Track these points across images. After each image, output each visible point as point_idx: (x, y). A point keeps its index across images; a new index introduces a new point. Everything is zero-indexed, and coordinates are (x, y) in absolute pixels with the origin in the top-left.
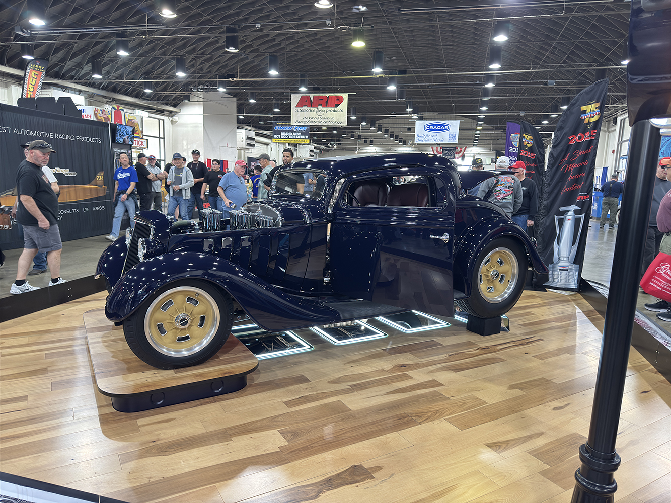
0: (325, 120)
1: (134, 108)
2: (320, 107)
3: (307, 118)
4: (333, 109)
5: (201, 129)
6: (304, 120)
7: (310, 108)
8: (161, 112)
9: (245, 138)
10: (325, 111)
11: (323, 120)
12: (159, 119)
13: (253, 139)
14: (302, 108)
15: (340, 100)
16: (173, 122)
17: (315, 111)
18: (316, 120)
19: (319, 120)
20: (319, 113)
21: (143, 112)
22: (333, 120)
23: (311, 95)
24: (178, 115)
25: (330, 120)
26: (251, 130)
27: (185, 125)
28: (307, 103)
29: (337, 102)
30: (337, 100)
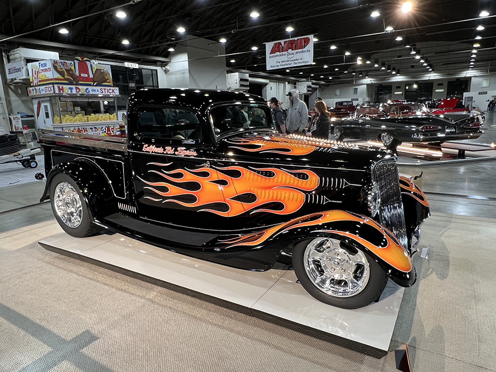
0: (295, 61)
2: (290, 51)
3: (279, 63)
4: (301, 50)
5: (187, 75)
7: (281, 53)
8: (154, 63)
9: (238, 80)
10: (295, 54)
11: (293, 62)
13: (248, 80)
14: (274, 54)
15: (307, 41)
16: (166, 71)
17: (286, 55)
18: (287, 63)
19: (290, 62)
20: (289, 56)
21: (133, 64)
22: (301, 61)
23: (282, 42)
24: (169, 64)
25: (299, 61)
26: (245, 73)
27: (175, 73)
28: (279, 49)
29: (304, 44)
30: (305, 42)
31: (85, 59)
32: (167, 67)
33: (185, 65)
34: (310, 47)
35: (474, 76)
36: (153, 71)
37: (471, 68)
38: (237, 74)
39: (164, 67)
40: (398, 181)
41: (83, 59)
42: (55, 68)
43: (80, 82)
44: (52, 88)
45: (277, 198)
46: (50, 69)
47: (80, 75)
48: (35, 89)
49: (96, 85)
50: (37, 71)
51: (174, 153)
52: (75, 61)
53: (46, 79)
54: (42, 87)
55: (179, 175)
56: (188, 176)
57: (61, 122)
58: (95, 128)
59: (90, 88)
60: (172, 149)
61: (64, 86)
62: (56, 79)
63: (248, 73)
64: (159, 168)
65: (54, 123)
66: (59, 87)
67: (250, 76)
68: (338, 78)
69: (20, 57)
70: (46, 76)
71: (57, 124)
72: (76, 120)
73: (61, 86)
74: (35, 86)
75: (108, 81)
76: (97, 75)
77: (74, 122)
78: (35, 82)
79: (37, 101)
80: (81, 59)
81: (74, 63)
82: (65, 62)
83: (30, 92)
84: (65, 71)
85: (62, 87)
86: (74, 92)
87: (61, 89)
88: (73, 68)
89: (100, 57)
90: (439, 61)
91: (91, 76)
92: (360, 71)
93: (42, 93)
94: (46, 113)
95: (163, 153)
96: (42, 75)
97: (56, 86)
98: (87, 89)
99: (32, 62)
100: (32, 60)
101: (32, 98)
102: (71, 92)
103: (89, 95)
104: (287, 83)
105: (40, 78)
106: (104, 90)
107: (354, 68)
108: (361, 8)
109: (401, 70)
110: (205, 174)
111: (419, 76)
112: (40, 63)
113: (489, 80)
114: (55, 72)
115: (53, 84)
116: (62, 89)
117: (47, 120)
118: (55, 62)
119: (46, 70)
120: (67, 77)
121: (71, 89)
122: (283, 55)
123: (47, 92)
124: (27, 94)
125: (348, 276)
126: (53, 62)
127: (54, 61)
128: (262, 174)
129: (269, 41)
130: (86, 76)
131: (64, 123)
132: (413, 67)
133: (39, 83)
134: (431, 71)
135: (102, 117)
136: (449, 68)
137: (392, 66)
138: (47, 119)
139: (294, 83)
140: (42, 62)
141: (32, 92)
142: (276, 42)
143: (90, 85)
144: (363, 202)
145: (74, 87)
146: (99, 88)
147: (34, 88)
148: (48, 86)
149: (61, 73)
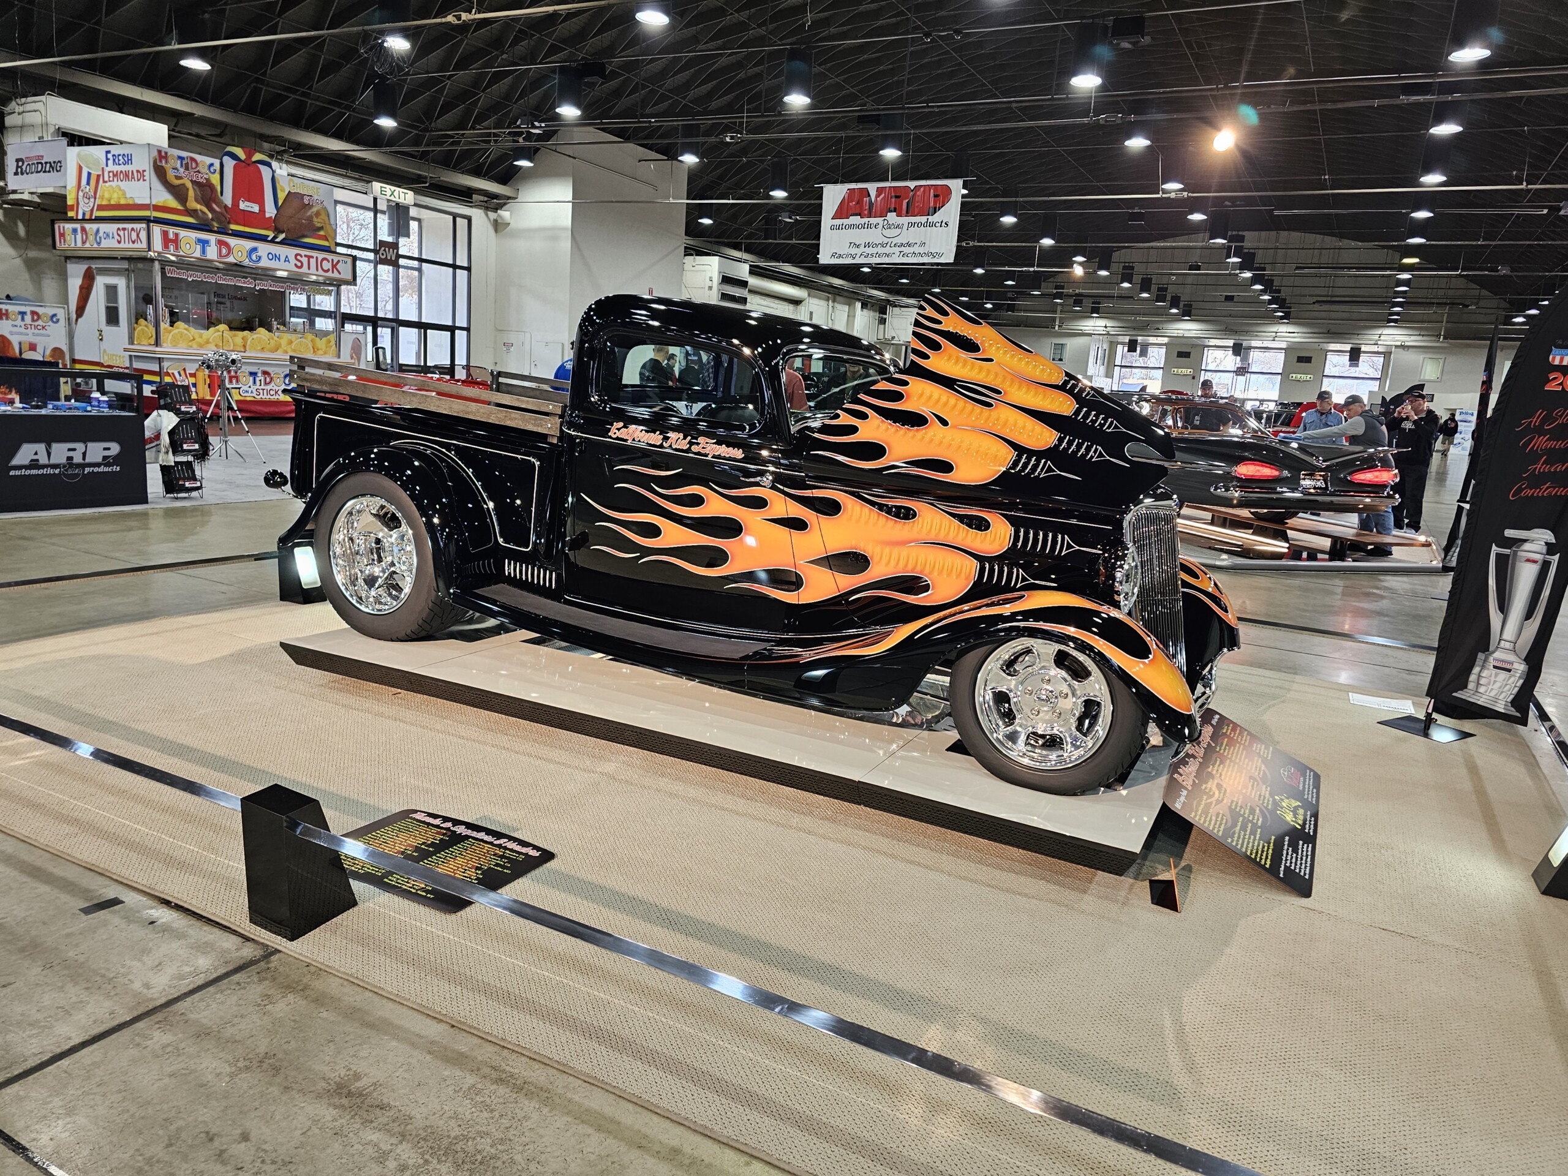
0: (902, 249)
1: (365, 177)
2: (892, 217)
3: (858, 246)
4: (923, 219)
5: (566, 244)
6: (854, 251)
7: (866, 220)
8: (465, 195)
9: (716, 279)
10: (905, 227)
11: (897, 250)
12: (455, 216)
13: (744, 284)
14: (845, 221)
15: (943, 195)
16: (498, 226)
17: (880, 226)
18: (880, 250)
19: (888, 250)
20: (888, 233)
21: (398, 189)
22: (922, 250)
23: (872, 187)
24: (511, 205)
25: (916, 249)
26: (739, 261)
27: (529, 233)
28: (861, 208)
29: (935, 203)
30: (936, 196)
31: (258, 157)
32: (505, 214)
33: (564, 215)
34: (951, 212)
35: (1402, 347)
36: (458, 219)
37: (1395, 321)
38: (714, 261)
39: (495, 210)
40: (1178, 563)
41: (249, 155)
42: (160, 172)
43: (233, 227)
44: (143, 235)
45: (915, 567)
46: (141, 174)
47: (235, 203)
48: (83, 230)
49: (282, 243)
50: (94, 173)
51: (690, 448)
52: (226, 159)
53: (123, 202)
54: (104, 227)
55: (696, 501)
56: (716, 506)
57: (157, 343)
58: (265, 373)
59: (264, 248)
60: (685, 438)
61: (183, 233)
62: (157, 208)
63: (745, 261)
64: (645, 481)
65: (131, 342)
66: (165, 234)
67: (755, 271)
68: (1011, 308)
69: (45, 125)
70: (124, 193)
71: (144, 345)
72: (207, 342)
73: (172, 231)
74: (83, 219)
75: (322, 233)
76: (289, 211)
77: (201, 346)
78: (84, 208)
79: (81, 268)
80: (243, 156)
81: (222, 165)
82: (193, 159)
83: (62, 235)
84: (189, 185)
85: (177, 235)
86: (212, 253)
87: (171, 241)
88: (215, 179)
89: (295, 156)
90: (1307, 291)
91: (271, 211)
92: (1077, 295)
93: (105, 244)
94: (108, 308)
95: (661, 446)
96: (113, 191)
97: (157, 230)
98: (255, 249)
99: (80, 145)
100: (80, 137)
101: (67, 258)
102: (204, 252)
103: (257, 268)
104: (858, 305)
105: (102, 198)
106: (305, 260)
107: (1060, 287)
108: (1102, 122)
109: (1194, 305)
110: (759, 503)
111: (1247, 328)
112: (108, 152)
113: (1441, 361)
114: (157, 185)
115: (148, 220)
116: (176, 241)
117: (109, 330)
118: (162, 155)
119: (127, 176)
120: (193, 204)
121: (204, 243)
122: (869, 226)
123: (122, 245)
124: (49, 241)
125: (1065, 729)
126: (155, 154)
127: (159, 152)
128: (889, 512)
129: (835, 182)
130: (256, 208)
131: (166, 347)
132: (1229, 298)
133: (97, 214)
134: (1281, 318)
135: (290, 342)
136: (1333, 315)
137: (1172, 291)
138: (113, 329)
139: (882, 308)
140: (115, 150)
141: (70, 237)
142: (853, 186)
143: (263, 239)
144: (1104, 583)
145: (212, 238)
146: (291, 252)
147: (78, 226)
148: (129, 226)
149: (178, 193)
